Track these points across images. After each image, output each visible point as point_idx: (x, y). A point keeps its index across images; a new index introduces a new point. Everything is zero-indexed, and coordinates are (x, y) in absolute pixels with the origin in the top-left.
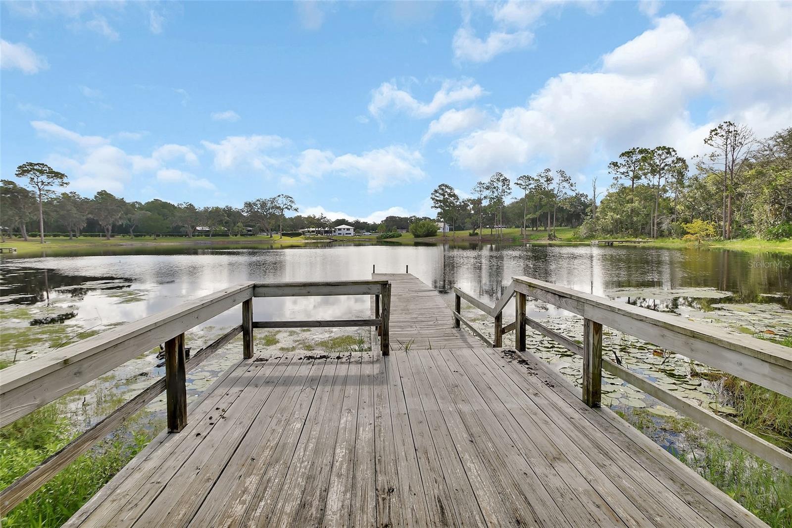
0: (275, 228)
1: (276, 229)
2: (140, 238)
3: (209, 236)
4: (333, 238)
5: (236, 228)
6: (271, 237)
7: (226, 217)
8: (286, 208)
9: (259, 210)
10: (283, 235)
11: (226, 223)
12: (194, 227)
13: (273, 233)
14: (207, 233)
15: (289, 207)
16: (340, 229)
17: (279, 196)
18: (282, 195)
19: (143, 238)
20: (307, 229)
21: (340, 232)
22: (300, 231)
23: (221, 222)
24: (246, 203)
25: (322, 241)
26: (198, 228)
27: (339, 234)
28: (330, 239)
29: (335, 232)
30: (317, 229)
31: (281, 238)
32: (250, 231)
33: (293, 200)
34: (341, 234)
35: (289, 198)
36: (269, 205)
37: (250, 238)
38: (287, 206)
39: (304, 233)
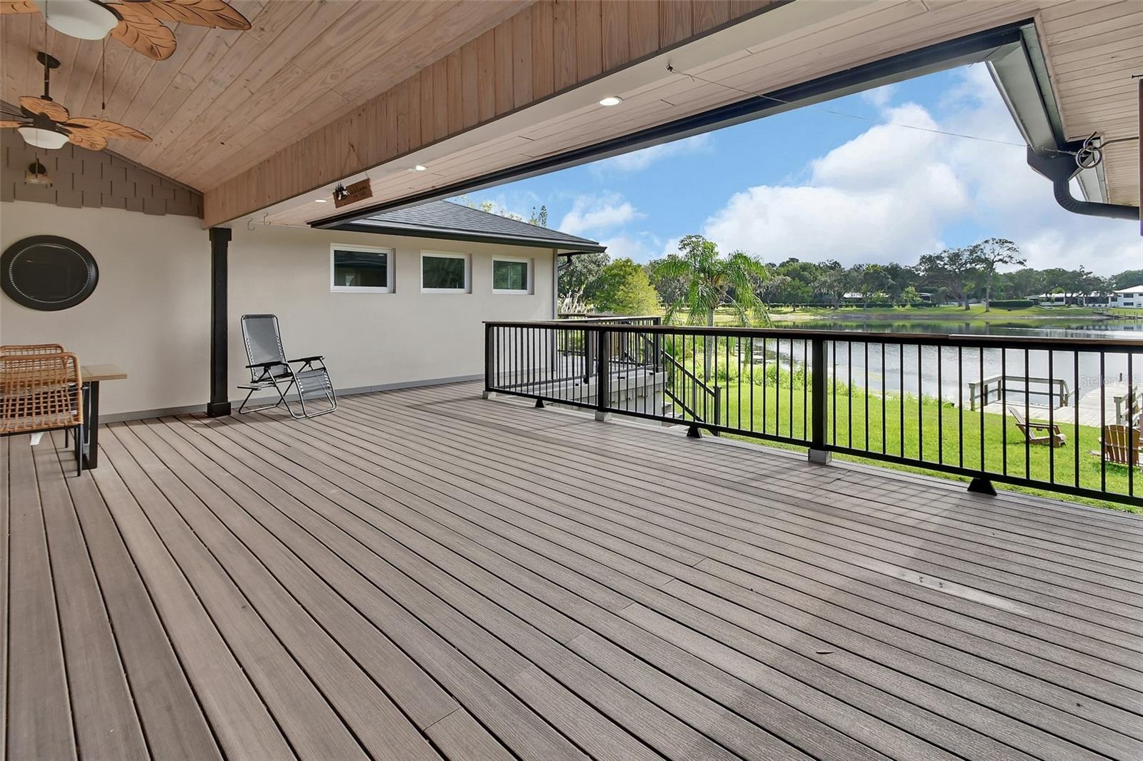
0: (976, 293)
1: (978, 296)
2: (776, 309)
3: (862, 306)
4: (1110, 313)
5: (904, 295)
6: (968, 308)
7: (890, 280)
8: (1000, 260)
9: (946, 267)
10: (992, 305)
11: (889, 288)
12: (840, 295)
13: (970, 301)
14: (858, 302)
15: (1007, 259)
16: (1127, 295)
17: (986, 242)
18: (993, 239)
19: (779, 309)
20: (1044, 295)
21: (1129, 300)
22: (1028, 299)
23: (881, 287)
24: (924, 257)
25: (1082, 317)
26: (847, 295)
27: (1125, 304)
28: (1101, 314)
29: (1114, 299)
30: (1069, 295)
31: (987, 311)
32: (927, 298)
33: (1014, 246)
34: (1132, 304)
35: (1008, 244)
36: (965, 256)
37: (927, 311)
38: (1001, 257)
39: (1036, 302)
